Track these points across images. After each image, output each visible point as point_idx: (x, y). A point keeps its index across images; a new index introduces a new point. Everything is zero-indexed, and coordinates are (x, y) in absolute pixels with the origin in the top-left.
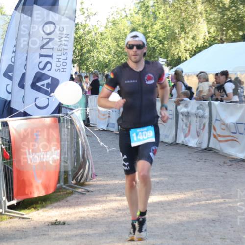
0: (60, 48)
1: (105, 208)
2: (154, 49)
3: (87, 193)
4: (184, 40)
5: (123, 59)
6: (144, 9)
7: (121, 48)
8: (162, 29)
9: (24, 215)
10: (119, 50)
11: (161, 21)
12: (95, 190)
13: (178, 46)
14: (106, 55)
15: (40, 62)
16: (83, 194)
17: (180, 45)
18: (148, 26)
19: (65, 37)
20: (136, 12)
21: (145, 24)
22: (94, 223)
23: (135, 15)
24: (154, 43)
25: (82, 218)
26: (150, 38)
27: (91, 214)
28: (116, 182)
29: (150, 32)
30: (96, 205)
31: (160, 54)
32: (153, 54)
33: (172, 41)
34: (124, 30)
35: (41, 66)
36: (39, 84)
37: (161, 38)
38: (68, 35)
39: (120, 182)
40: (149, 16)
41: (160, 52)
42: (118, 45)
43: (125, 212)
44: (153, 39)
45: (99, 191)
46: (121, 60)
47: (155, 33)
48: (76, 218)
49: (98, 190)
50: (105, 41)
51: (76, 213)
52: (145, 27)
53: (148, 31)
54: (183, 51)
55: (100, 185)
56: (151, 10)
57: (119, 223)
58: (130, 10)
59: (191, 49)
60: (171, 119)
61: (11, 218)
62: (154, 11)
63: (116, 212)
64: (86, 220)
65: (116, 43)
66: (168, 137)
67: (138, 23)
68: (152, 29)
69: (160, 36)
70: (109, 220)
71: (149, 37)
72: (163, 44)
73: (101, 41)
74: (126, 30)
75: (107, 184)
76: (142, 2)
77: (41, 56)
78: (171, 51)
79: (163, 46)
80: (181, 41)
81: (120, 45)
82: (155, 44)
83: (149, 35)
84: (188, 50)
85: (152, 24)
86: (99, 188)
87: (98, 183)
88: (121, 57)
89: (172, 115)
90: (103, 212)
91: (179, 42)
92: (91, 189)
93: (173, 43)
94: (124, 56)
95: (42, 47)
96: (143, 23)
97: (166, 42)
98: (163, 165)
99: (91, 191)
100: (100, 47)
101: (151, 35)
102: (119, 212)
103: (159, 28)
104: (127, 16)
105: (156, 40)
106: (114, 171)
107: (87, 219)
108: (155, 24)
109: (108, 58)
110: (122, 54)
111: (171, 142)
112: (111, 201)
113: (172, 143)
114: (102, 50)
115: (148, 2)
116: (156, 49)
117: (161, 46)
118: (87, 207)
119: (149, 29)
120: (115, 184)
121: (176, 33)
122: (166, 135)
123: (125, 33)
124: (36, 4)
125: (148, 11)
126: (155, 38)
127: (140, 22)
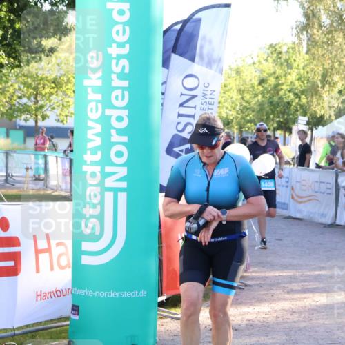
0: (204, 106)
1: (275, 309)
2: (289, 104)
3: (246, 288)
4: (329, 94)
5: (248, 115)
6: (275, 55)
7: (247, 102)
8: (298, 80)
9: (177, 314)
10: (244, 104)
11: (296, 70)
12: (255, 285)
13: (320, 102)
14: (230, 111)
15: (178, 123)
16: (240, 288)
17: (323, 100)
18: (281, 76)
19: (211, 94)
20: (265, 58)
21: (277, 74)
22: (269, 329)
23: (264, 62)
24: (289, 97)
25: (251, 322)
26: (283, 91)
27: (260, 317)
28: (277, 274)
29: (283, 84)
30: (262, 305)
31: (297, 111)
32: (287, 111)
33: (312, 96)
34: (251, 80)
35: (180, 128)
36: (176, 150)
37: (296, 91)
38: (214, 91)
39: (281, 274)
40: (282, 64)
41: (297, 108)
42: (243, 98)
43: (303, 315)
44: (287, 92)
45: (260, 286)
46: (247, 116)
47: (289, 85)
48: (242, 321)
49: (258, 285)
50: (229, 94)
51: (240, 315)
52: (277, 78)
53: (280, 82)
54: (327, 108)
55: (258, 278)
56: (284, 57)
57: (300, 330)
58: (258, 56)
59: (336, 105)
60: (330, 194)
61: (161, 318)
62: (287, 57)
63: (291, 315)
64: (257, 324)
65: (240, 96)
66: (325, 217)
67: (268, 71)
68: (286, 79)
69: (297, 88)
70: (286, 325)
71: (282, 89)
72: (300, 98)
73: (224, 93)
74: (253, 81)
75: (267, 277)
76: (274, 47)
77: (180, 115)
78: (312, 107)
79: (300, 100)
80: (324, 95)
81: (245, 99)
82: (290, 99)
83: (282, 87)
84: (333, 107)
85: (286, 73)
86: (258, 282)
87: (254, 274)
88: (246, 113)
89: (330, 189)
90: (275, 315)
91: (322, 97)
92: (249, 282)
93: (314, 97)
94: (251, 112)
95: (181, 105)
96: (274, 73)
97: (303, 97)
98: (329, 253)
99: (251, 286)
100: (223, 101)
101: (284, 87)
102: (296, 315)
103: (294, 79)
104: (254, 63)
105: (291, 94)
106: (269, 259)
107: (257, 322)
108: (290, 74)
109: (232, 115)
110: (248, 109)
111: (329, 222)
112: (279, 300)
113: (331, 224)
114: (226, 104)
115: (280, 47)
116: (291, 105)
117: (297, 100)
118: (252, 307)
119: (282, 80)
120: (276, 276)
121: (318, 86)
122: (322, 215)
123: (252, 84)
124: (175, 53)
125: (280, 58)
126: (290, 91)
127: (271, 72)
